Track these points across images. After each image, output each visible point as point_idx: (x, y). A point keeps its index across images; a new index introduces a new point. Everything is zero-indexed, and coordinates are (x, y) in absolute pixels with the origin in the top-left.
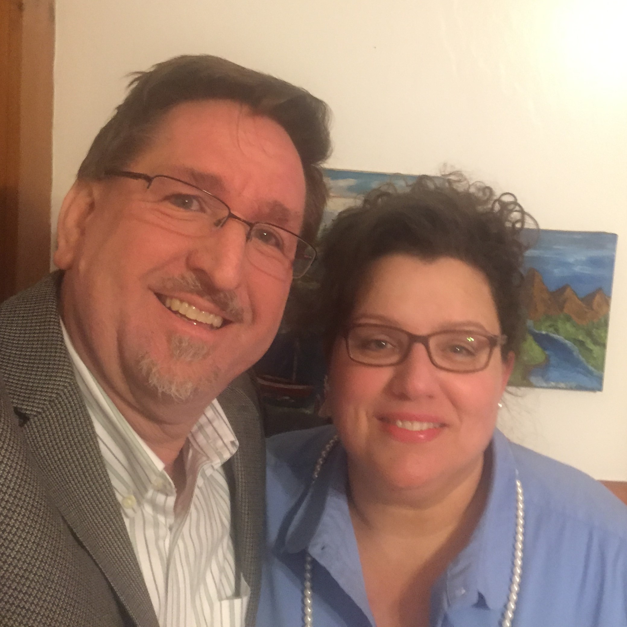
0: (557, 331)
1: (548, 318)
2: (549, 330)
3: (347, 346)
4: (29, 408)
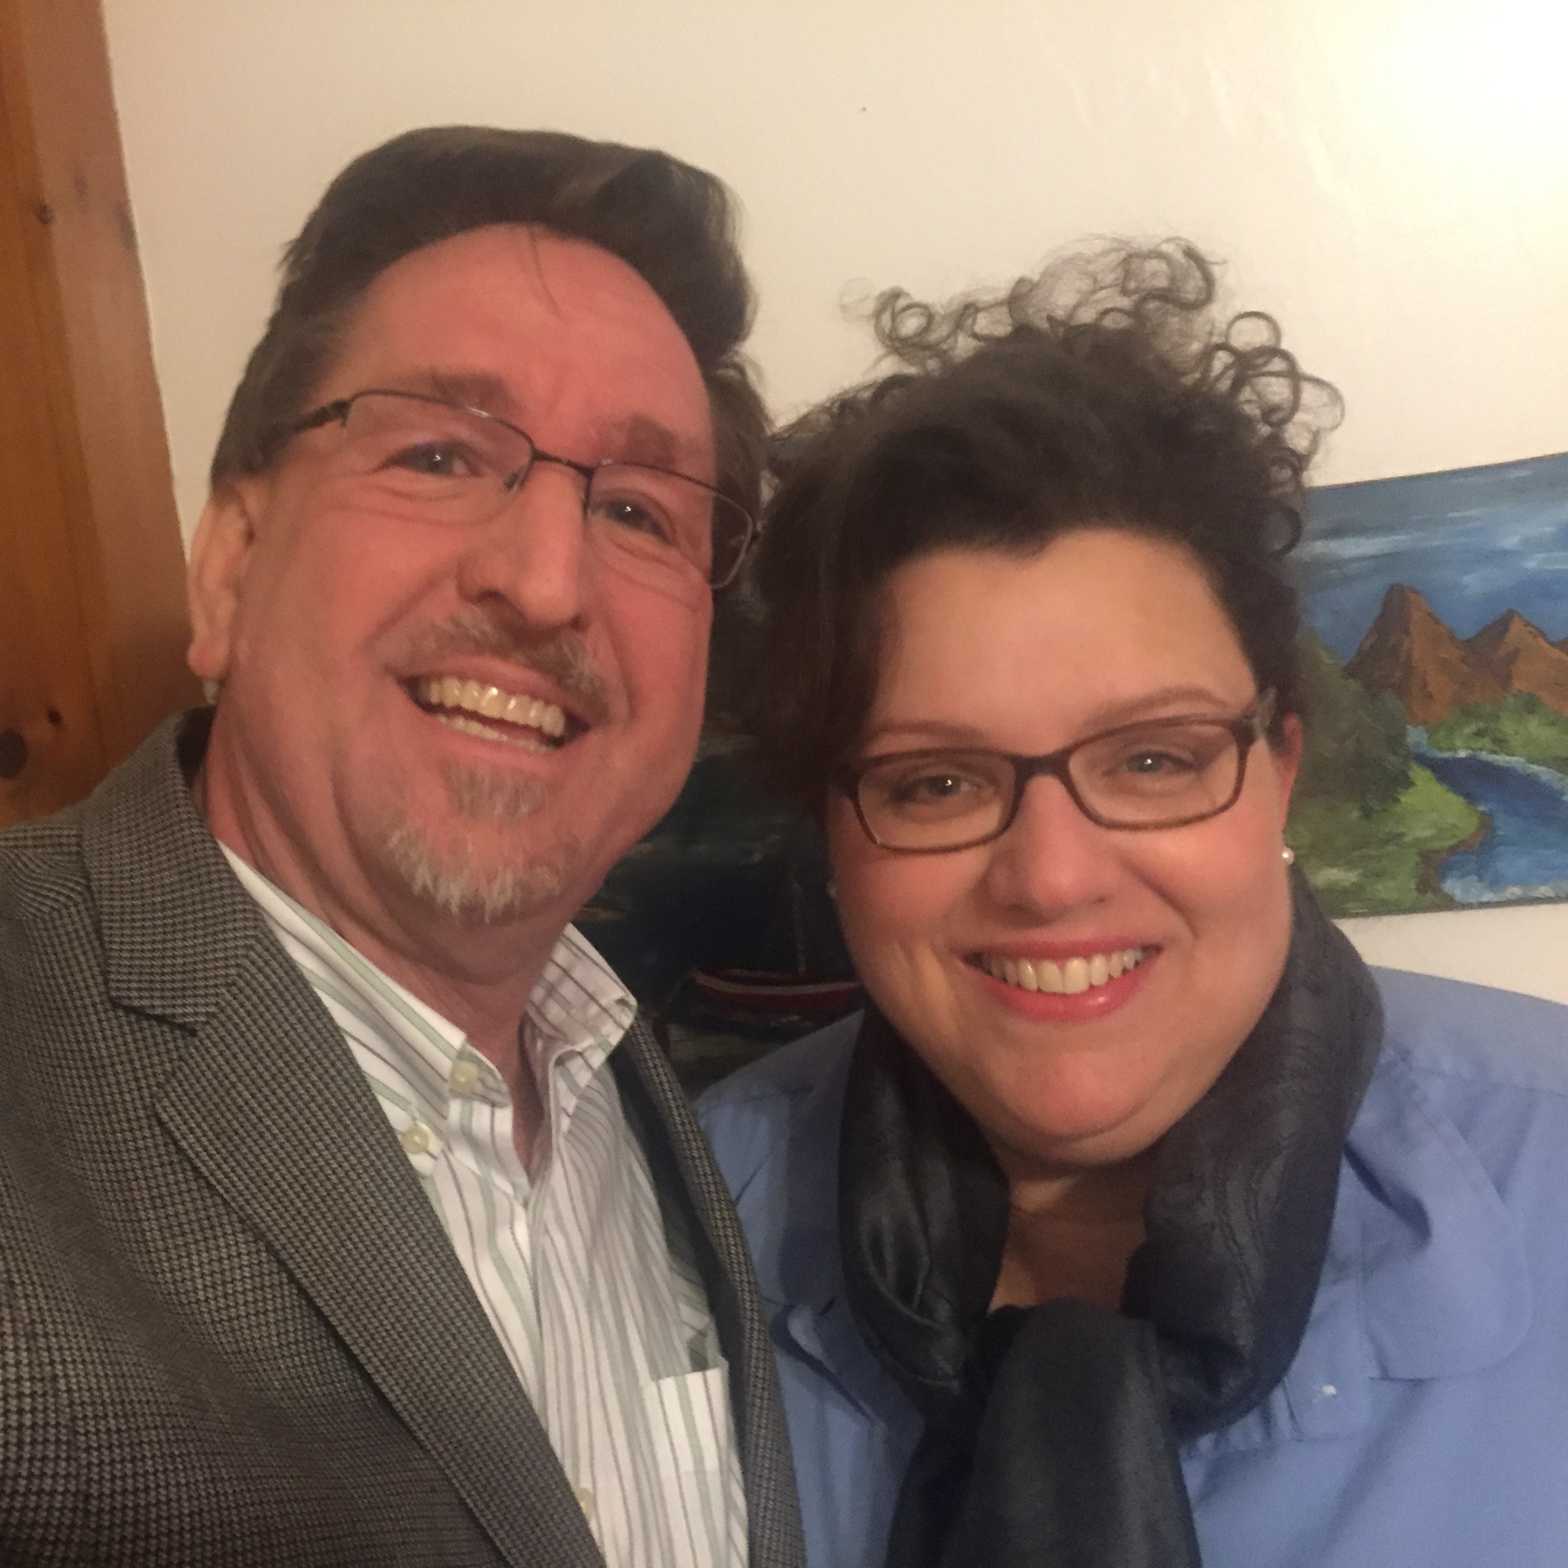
0: (1501, 743)
1: (1468, 713)
2: (1479, 745)
3: (860, 815)
4: (189, 1010)
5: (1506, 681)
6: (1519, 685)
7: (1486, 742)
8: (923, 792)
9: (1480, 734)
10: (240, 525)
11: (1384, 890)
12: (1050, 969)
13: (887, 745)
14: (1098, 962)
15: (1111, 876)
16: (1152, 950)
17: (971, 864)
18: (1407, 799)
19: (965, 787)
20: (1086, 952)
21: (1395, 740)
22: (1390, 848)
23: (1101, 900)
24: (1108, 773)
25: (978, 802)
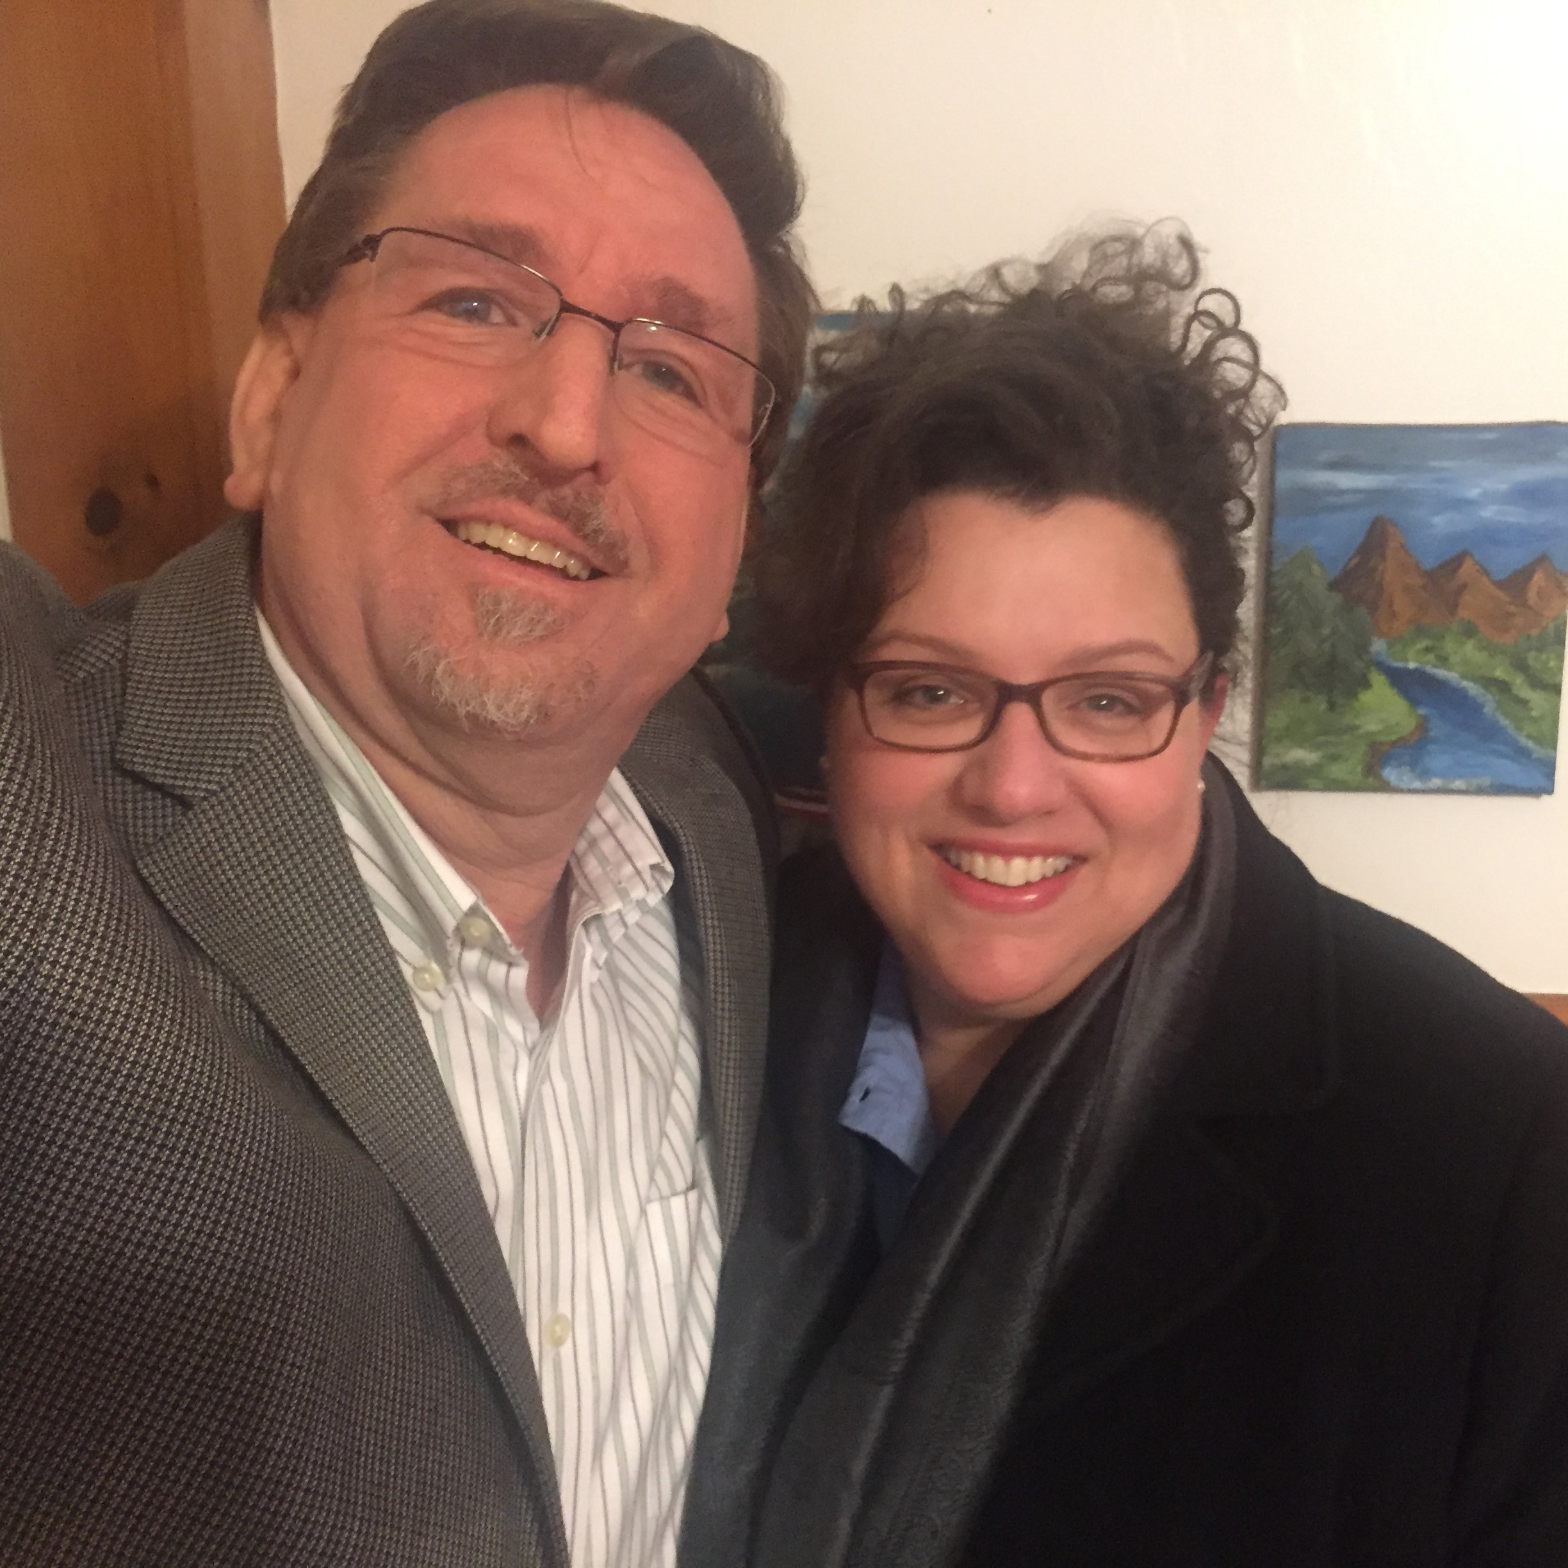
0: (1443, 661)
1: (1421, 631)
2: (1425, 659)
3: (863, 710)
4: (189, 784)
5: (1453, 608)
6: (1463, 613)
7: (1431, 657)
8: (919, 698)
9: (1428, 650)
10: (285, 363)
11: (1337, 771)
12: (998, 863)
13: (894, 652)
14: (1037, 862)
15: (1057, 793)
16: (1079, 859)
17: (947, 766)
18: (1366, 697)
19: (954, 700)
20: (1028, 853)
21: (1362, 648)
22: (1346, 738)
23: (1050, 813)
24: (1073, 707)
25: (961, 715)
